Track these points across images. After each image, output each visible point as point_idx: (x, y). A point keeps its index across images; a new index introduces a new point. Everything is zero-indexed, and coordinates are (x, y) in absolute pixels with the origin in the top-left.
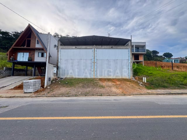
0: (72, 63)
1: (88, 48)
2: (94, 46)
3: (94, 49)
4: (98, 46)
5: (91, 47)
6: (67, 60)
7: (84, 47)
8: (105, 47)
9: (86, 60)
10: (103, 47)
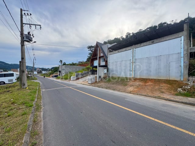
0: (116, 65)
1: (128, 49)
2: (133, 46)
3: (133, 49)
4: (136, 45)
5: (130, 48)
6: (113, 63)
7: (124, 49)
8: (145, 43)
9: (126, 61)
10: (142, 44)
